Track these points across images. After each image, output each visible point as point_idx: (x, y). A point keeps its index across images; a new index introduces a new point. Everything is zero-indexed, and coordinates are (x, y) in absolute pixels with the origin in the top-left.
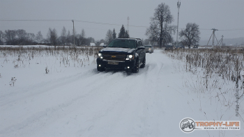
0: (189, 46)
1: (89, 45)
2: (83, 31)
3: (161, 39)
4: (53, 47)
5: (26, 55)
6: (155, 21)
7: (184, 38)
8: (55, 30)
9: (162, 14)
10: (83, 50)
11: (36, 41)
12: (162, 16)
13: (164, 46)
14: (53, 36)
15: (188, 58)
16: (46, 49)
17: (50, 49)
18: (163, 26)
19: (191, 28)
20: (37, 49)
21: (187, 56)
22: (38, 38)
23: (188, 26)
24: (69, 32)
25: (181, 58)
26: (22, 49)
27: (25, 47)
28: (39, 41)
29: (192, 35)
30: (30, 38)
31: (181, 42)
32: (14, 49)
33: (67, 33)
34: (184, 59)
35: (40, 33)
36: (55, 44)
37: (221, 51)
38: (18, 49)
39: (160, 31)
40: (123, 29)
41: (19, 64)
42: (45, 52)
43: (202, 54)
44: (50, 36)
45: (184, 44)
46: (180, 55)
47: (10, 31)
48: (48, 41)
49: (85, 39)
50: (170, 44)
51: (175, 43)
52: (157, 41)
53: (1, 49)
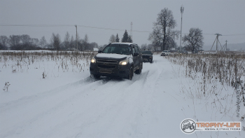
0: (193, 51)
1: (92, 50)
2: (86, 37)
3: (164, 44)
4: (56, 51)
5: (27, 59)
6: (158, 26)
7: (187, 43)
8: (58, 35)
9: (165, 19)
10: (84, 55)
11: (40, 46)
12: (165, 22)
14: (56, 41)
15: (190, 64)
16: (48, 54)
17: (52, 54)
18: (166, 31)
19: (194, 33)
20: (39, 54)
21: (189, 62)
22: (42, 43)
23: (192, 31)
24: (72, 37)
25: (182, 63)
26: (24, 53)
27: (27, 51)
28: (42, 47)
29: (196, 40)
30: (34, 42)
31: (185, 47)
32: (15, 54)
33: (70, 38)
35: (43, 38)
37: (224, 56)
38: (20, 54)
39: (163, 36)
40: (126, 34)
41: (18, 68)
42: (46, 57)
43: (204, 60)
44: (53, 42)
45: (187, 48)
46: (182, 60)
47: (14, 37)
48: (51, 46)
49: (88, 44)
50: (173, 49)
51: (179, 49)
52: (160, 46)
53: (3, 54)
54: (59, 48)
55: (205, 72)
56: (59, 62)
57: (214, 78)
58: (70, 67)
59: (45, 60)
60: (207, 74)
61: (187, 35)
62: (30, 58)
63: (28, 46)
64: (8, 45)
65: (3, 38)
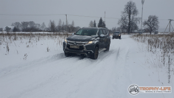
0: (151, 32)
2: (73, 22)
3: (129, 27)
4: (53, 33)
5: (34, 39)
6: (125, 14)
7: (146, 27)
8: (53, 21)
9: (130, 9)
11: (41, 29)
12: (130, 11)
13: (132, 33)
14: (52, 26)
15: (149, 42)
16: (48, 34)
17: (50, 35)
18: (131, 18)
19: (152, 19)
20: (42, 35)
21: (149, 40)
22: (43, 27)
23: (150, 18)
24: (64, 23)
25: (144, 41)
27: (33, 33)
28: (43, 29)
29: (153, 24)
30: (38, 27)
31: (144, 30)
32: (27, 35)
33: (62, 23)
34: (147, 42)
35: (44, 23)
36: (54, 31)
38: (29, 35)
39: (128, 21)
40: (101, 20)
41: (30, 44)
42: (47, 36)
43: (160, 39)
44: (50, 26)
45: (146, 31)
46: (143, 39)
47: (24, 23)
48: (48, 29)
49: (74, 28)
50: (136, 31)
51: (140, 30)
52: (127, 29)
53: (19, 34)
59: (46, 39)
61: (146, 21)
63: (33, 29)
64: (20, 28)
65: (17, 24)
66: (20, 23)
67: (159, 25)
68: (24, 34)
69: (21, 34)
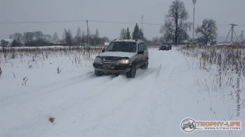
0: (206, 43)
1: (103, 44)
2: (97, 31)
3: (177, 36)
4: (68, 47)
5: (41, 55)
6: (170, 18)
7: (200, 35)
8: (70, 30)
9: (177, 11)
10: (96, 49)
11: (53, 42)
12: (177, 13)
13: (180, 44)
14: (68, 37)
15: (204, 56)
16: (61, 49)
17: (64, 50)
18: (178, 23)
19: (207, 25)
20: (52, 50)
21: (203, 54)
22: (54, 39)
23: (205, 22)
24: (84, 32)
25: (196, 55)
26: (38, 49)
27: (40, 47)
28: (55, 43)
29: (210, 31)
30: (47, 39)
31: (198, 39)
32: (30, 51)
33: (82, 33)
34: (200, 56)
35: (56, 34)
37: (240, 47)
38: (34, 50)
39: (175, 28)
40: (137, 28)
41: (33, 64)
42: (59, 52)
43: (218, 51)
44: (65, 37)
45: (200, 41)
46: (195, 52)
47: (28, 33)
48: (63, 42)
49: (100, 39)
50: (186, 41)
51: (191, 41)
52: (173, 38)
53: (19, 50)
54: (71, 43)
55: (220, 64)
56: (72, 57)
57: (230, 70)
58: (83, 62)
59: (58, 55)
60: (222, 66)
61: (200, 27)
62: (44, 53)
63: (41, 42)
64: (23, 42)
65: (18, 35)
66: (22, 34)
67: (217, 32)
68: (26, 50)
69: (22, 50)
